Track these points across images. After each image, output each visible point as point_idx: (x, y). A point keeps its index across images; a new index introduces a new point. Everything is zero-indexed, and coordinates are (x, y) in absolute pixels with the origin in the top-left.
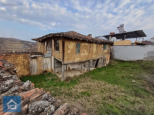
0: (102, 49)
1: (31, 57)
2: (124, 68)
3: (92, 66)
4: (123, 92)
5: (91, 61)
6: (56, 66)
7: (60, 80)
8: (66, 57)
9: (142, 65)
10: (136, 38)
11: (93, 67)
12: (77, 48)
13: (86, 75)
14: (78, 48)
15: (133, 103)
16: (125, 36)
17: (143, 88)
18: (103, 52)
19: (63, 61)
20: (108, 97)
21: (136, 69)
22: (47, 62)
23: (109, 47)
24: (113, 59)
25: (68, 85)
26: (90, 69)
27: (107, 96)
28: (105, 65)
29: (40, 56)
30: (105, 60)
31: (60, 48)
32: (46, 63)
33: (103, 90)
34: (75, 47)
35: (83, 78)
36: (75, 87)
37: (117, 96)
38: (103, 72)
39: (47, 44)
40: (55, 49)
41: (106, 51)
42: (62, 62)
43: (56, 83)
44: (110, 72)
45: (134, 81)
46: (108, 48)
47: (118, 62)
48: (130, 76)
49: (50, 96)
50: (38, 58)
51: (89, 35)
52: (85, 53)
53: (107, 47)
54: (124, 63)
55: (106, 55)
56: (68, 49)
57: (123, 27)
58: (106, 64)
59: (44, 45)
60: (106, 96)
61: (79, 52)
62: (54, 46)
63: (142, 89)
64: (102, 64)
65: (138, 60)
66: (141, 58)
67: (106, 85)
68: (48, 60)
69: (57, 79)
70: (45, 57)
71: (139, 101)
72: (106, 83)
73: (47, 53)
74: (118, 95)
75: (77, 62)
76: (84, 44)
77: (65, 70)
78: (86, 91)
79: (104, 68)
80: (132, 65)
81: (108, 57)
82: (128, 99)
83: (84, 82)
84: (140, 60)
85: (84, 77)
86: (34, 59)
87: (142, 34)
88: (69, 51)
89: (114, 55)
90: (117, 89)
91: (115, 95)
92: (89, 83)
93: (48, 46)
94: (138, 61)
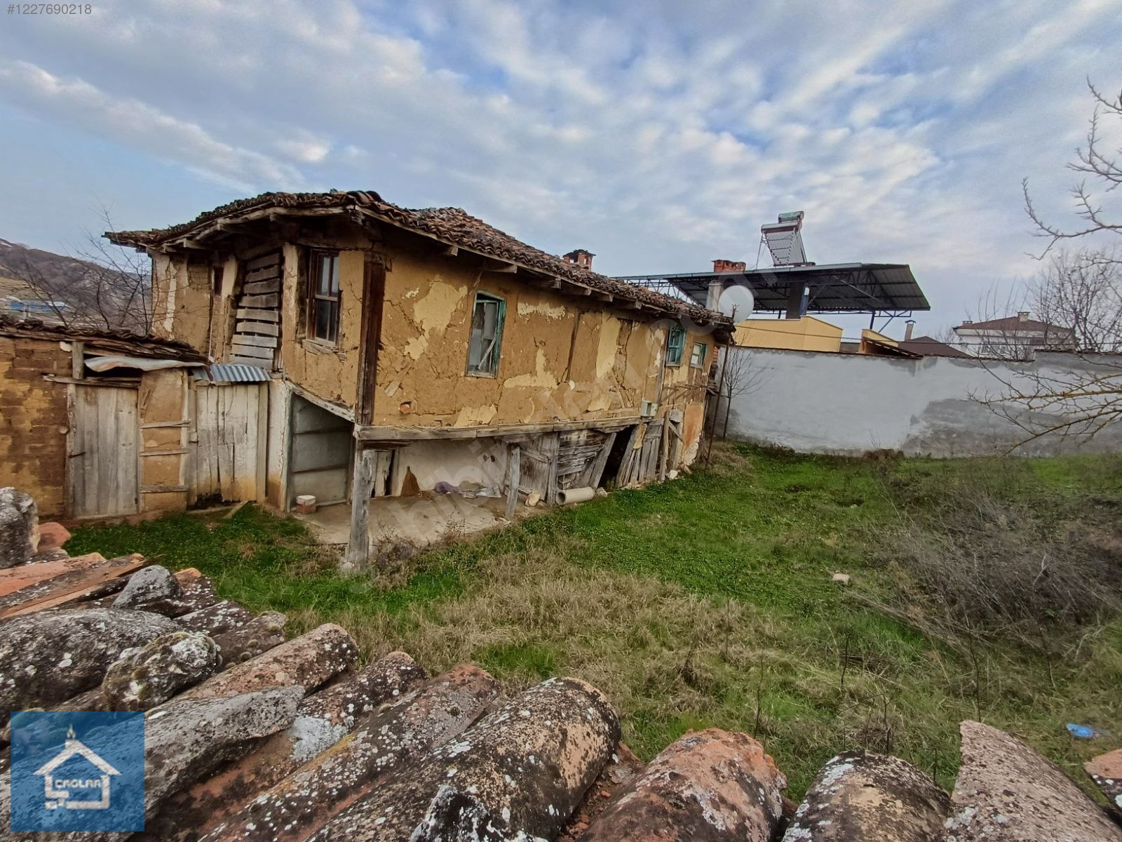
0: (658, 363)
1: (87, 372)
2: (790, 496)
3: (582, 473)
4: (770, 641)
5: (574, 437)
6: (302, 461)
7: (328, 566)
8: (392, 391)
9: (896, 484)
10: (873, 310)
11: (590, 485)
12: (477, 332)
13: (533, 532)
14: (487, 333)
15: (828, 706)
16: (807, 291)
17: (892, 610)
18: (660, 378)
19: (367, 419)
20: (670, 676)
21: (859, 502)
22: (233, 423)
23: (703, 351)
24: (722, 438)
25: (395, 602)
26: (562, 496)
27: (665, 668)
28: (673, 474)
29: (170, 369)
30: (673, 437)
31: (344, 317)
32: (221, 433)
33: (644, 631)
34: (465, 321)
35: (509, 556)
36: (446, 617)
37: (736, 664)
38: (655, 522)
39: (240, 283)
40: (301, 323)
41: (681, 376)
42: (357, 428)
43: (296, 584)
44: (701, 517)
45: (844, 578)
46: (695, 360)
47: (752, 457)
48: (822, 545)
49: (201, 597)
50: (148, 382)
51: (574, 255)
52: (533, 372)
53: (692, 349)
54: (790, 468)
55: (682, 402)
56: (408, 329)
57: (797, 228)
58: (676, 463)
59: (218, 289)
60: (658, 670)
61: (493, 359)
62: (301, 301)
63: (886, 621)
64: (653, 464)
65: (872, 448)
66: (891, 440)
67: (668, 600)
68: (243, 406)
69: (310, 555)
70: (217, 380)
71: (864, 690)
72: (669, 586)
73: (235, 349)
74: (743, 662)
75: (473, 434)
76: (531, 309)
77: (380, 491)
78: (523, 636)
79: (662, 490)
80: (836, 480)
81: (692, 417)
82: (802, 683)
83: (515, 583)
84: (887, 453)
85: (520, 549)
86: (113, 392)
87: (904, 290)
88: (417, 348)
89: (735, 414)
90: (736, 626)
91: (724, 658)
92: (548, 589)
93: (245, 301)
94: (872, 456)
